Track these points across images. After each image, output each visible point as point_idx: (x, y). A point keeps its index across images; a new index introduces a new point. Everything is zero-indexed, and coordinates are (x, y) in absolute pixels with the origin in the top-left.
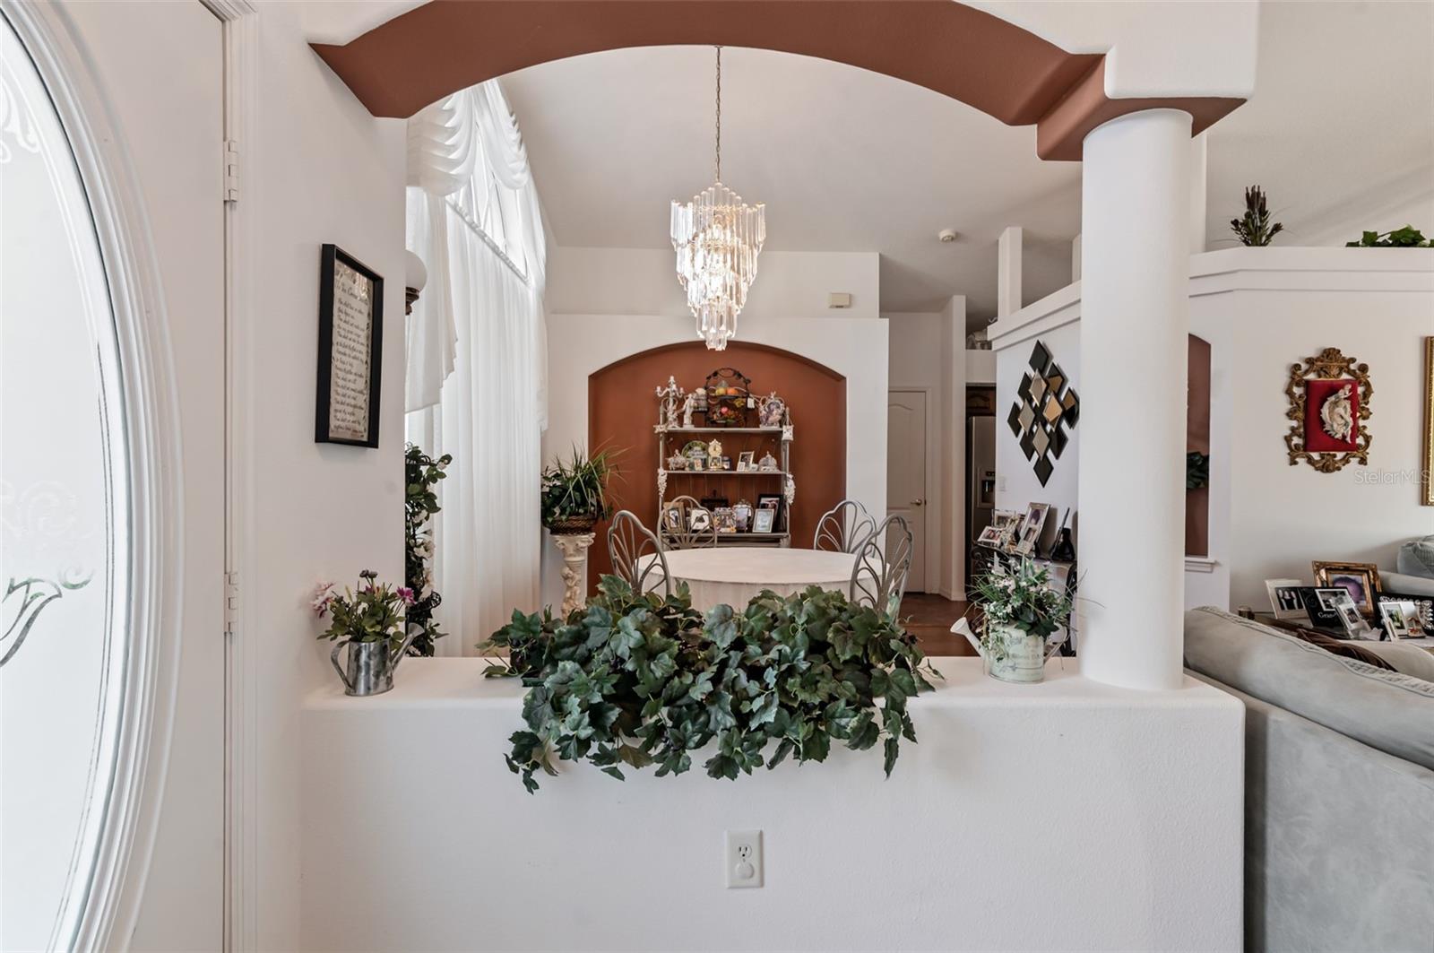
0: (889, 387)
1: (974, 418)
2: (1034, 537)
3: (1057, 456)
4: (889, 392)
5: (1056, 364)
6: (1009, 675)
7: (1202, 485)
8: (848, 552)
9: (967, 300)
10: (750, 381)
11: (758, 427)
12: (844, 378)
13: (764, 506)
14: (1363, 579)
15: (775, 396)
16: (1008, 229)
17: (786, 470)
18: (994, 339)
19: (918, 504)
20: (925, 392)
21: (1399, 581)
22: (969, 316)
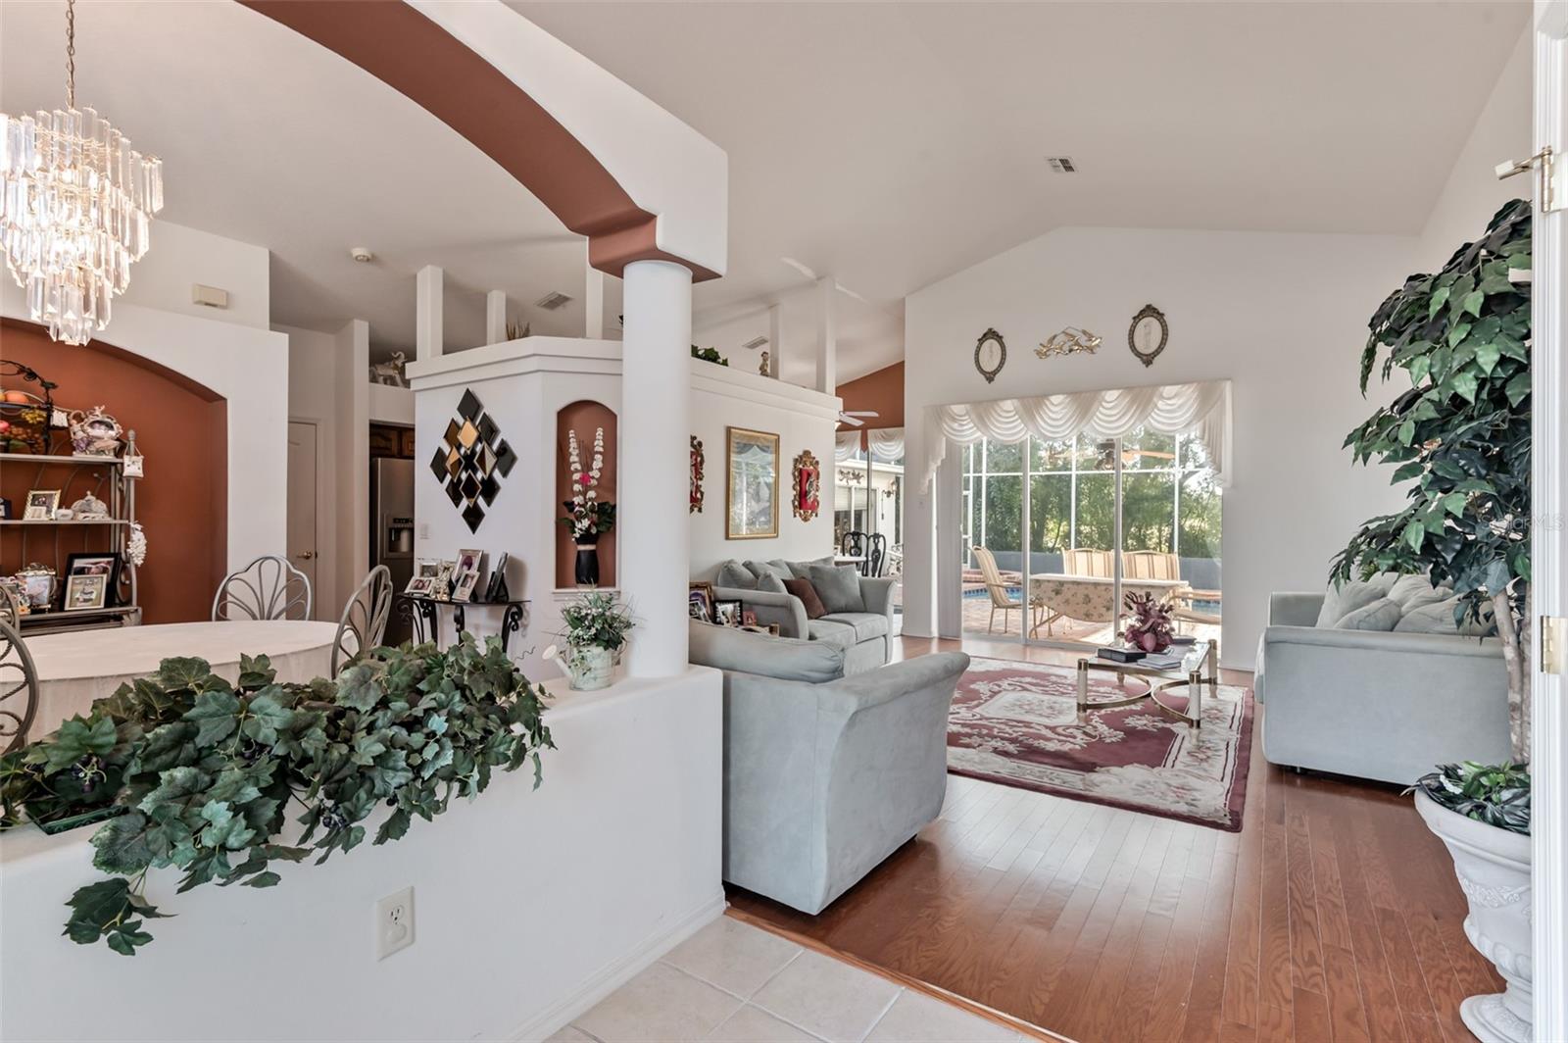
0: (289, 417)
1: (379, 459)
2: (471, 584)
3: (489, 504)
4: (290, 422)
5: (487, 413)
6: (592, 685)
7: (612, 529)
8: (269, 619)
9: (370, 327)
10: (54, 386)
11: (71, 455)
12: (225, 400)
13: (81, 571)
14: (704, 593)
15: (102, 412)
16: (429, 267)
17: (128, 518)
18: (414, 378)
19: (307, 558)
20: (315, 425)
21: (722, 591)
22: (372, 345)
